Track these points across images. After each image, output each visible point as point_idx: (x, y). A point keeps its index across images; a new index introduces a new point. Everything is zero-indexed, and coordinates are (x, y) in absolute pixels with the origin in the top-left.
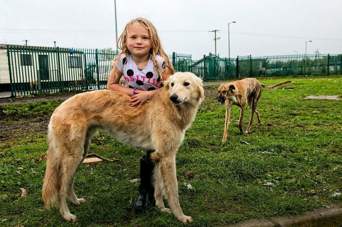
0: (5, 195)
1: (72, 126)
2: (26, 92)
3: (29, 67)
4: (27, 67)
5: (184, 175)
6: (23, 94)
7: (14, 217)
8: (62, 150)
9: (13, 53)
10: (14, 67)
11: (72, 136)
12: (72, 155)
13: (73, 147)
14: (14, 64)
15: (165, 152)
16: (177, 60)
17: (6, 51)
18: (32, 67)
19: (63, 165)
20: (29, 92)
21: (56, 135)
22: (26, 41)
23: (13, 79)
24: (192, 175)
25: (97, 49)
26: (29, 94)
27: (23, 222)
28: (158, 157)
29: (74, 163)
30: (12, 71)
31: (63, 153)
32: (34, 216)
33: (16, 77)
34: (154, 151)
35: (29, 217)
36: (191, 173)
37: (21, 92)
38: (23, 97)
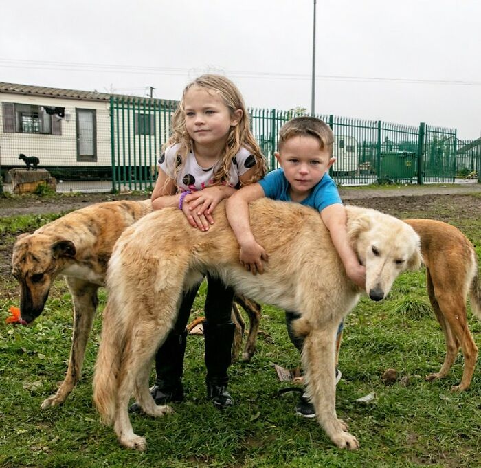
0: (38, 384)
1: (163, 263)
2: (138, 185)
3: (147, 137)
4: (142, 136)
5: (378, 374)
6: (133, 189)
7: (39, 427)
8: (136, 308)
9: (120, 111)
10: (121, 136)
11: (160, 284)
12: (154, 319)
13: (158, 303)
14: (121, 131)
15: (319, 322)
16: (429, 138)
17: (108, 106)
18: (153, 137)
19: (133, 337)
20: (143, 185)
21: (130, 279)
22: (152, 88)
23: (116, 158)
24: (394, 376)
25: (274, 111)
26: (143, 189)
27: (51, 439)
28: (306, 328)
29: (157, 335)
30: (116, 144)
31: (137, 315)
32: (73, 430)
33: (121, 156)
34: (298, 316)
35: (64, 431)
36: (393, 373)
37: (130, 183)
38: (131, 194)
